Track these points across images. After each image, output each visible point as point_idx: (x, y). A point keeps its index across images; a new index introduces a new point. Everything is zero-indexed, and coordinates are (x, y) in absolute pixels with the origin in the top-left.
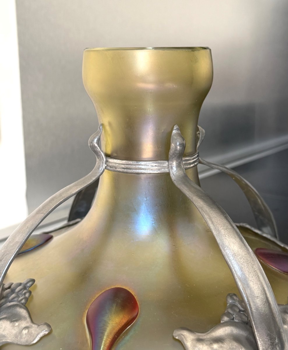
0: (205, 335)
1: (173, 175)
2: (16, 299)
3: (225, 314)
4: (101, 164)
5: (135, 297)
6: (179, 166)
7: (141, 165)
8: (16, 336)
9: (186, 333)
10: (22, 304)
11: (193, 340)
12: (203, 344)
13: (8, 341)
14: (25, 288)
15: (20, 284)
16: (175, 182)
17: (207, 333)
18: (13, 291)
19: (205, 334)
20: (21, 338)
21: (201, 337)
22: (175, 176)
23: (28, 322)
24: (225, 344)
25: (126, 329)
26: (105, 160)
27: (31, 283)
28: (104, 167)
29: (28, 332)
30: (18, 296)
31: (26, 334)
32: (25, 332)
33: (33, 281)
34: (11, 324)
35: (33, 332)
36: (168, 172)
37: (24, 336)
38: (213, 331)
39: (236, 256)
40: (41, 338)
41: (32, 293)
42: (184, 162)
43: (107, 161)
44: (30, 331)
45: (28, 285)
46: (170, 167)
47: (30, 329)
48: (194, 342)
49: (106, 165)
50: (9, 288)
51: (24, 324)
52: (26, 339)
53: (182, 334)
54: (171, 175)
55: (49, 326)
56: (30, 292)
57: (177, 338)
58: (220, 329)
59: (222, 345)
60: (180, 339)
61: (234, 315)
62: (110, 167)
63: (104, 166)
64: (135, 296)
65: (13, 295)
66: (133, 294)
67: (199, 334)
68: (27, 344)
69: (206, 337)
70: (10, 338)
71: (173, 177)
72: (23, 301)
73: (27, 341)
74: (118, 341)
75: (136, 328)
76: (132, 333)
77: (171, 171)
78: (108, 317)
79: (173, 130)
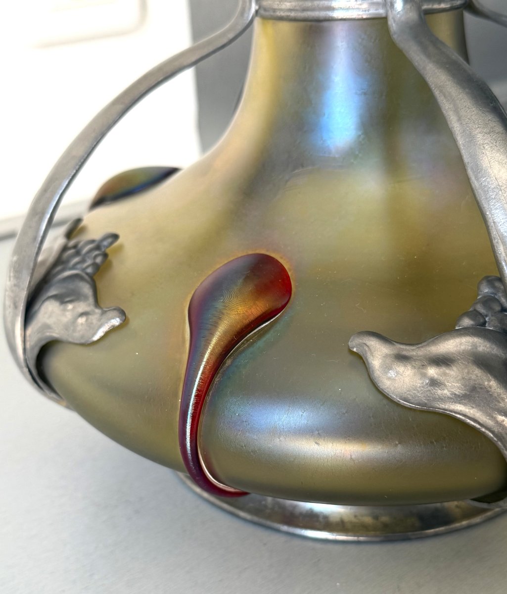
0: (413, 350)
1: (394, 21)
2: (79, 266)
3: (467, 314)
4: (248, 4)
5: (290, 274)
8: (66, 327)
9: (374, 343)
10: (87, 274)
11: (386, 356)
12: (405, 366)
14: (98, 248)
15: (93, 241)
16: (395, 37)
17: (420, 345)
18: (78, 253)
19: (414, 348)
20: (74, 331)
21: (404, 353)
22: (397, 24)
23: (89, 305)
24: (455, 368)
25: (259, 328)
27: (110, 240)
28: (253, 10)
29: (87, 320)
30: (83, 261)
31: (82, 324)
32: (82, 320)
33: (115, 237)
34: (62, 307)
35: (95, 321)
36: (384, 15)
37: (79, 328)
38: (433, 343)
39: (500, 192)
40: (107, 334)
41: (110, 257)
44: (89, 320)
45: (105, 243)
46: (388, 5)
47: (90, 317)
48: (388, 361)
49: (257, 7)
50: (75, 247)
51: (82, 307)
52: (81, 333)
53: (365, 344)
54: (391, 22)
55: (122, 313)
56: (105, 255)
57: (355, 350)
58: (447, 340)
59: (447, 371)
60: (361, 354)
61: (486, 316)
62: (265, 10)
63: (254, 8)
64: (290, 270)
65: (76, 259)
66: (286, 267)
67: (403, 347)
68: (83, 341)
69: (415, 354)
70: (57, 331)
71: (393, 26)
72: (89, 270)
73: (82, 337)
74: (239, 347)
75: (278, 327)
76: (269, 336)
77: (390, 12)
78: (223, 302)
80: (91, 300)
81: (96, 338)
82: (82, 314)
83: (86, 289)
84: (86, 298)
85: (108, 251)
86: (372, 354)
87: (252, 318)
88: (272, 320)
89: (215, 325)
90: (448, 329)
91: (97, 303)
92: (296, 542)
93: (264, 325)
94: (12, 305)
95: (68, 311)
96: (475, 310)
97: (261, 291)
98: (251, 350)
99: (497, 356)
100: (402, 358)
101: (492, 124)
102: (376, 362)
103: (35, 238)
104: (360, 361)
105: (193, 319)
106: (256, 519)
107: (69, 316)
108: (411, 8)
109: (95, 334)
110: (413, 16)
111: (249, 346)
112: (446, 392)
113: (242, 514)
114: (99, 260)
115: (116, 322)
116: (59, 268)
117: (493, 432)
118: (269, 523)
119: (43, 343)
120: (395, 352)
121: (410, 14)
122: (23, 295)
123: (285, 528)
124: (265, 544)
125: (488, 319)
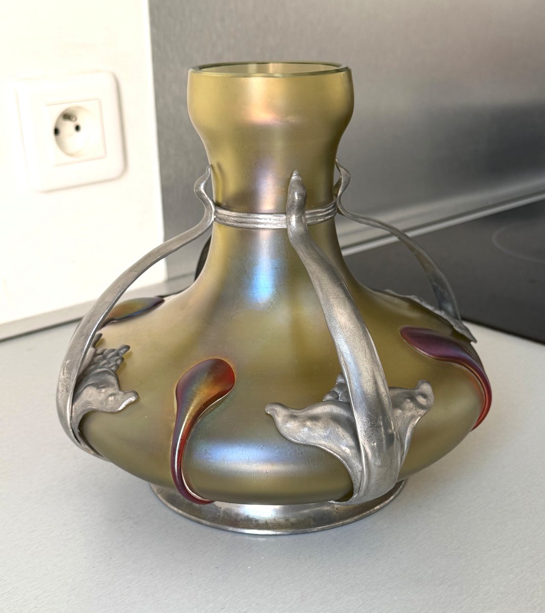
1: (291, 231)
2: (106, 366)
3: (329, 392)
4: (210, 214)
5: (233, 370)
6: (299, 221)
7: (253, 218)
8: (101, 403)
9: (278, 409)
10: (112, 371)
11: (285, 416)
12: (295, 421)
13: (94, 407)
14: (117, 354)
15: (114, 350)
16: (291, 241)
17: (303, 410)
18: (104, 358)
19: (300, 411)
20: (107, 404)
21: (295, 414)
22: (292, 233)
23: (115, 389)
24: (320, 422)
25: (217, 401)
26: (214, 210)
27: (124, 350)
28: (213, 219)
29: (114, 398)
30: (109, 363)
31: (111, 400)
32: (111, 398)
33: (128, 347)
34: (98, 391)
35: (119, 399)
36: (286, 227)
37: (110, 403)
38: (310, 409)
40: (127, 406)
41: (125, 360)
42: (307, 216)
43: (216, 212)
44: (116, 399)
45: (122, 351)
46: (288, 222)
47: (117, 396)
48: (286, 418)
49: (215, 217)
50: (102, 353)
51: (111, 391)
52: (111, 406)
53: (274, 409)
54: (289, 232)
55: (136, 394)
56: (123, 359)
57: (268, 413)
58: (318, 407)
59: (317, 423)
60: (271, 414)
62: (220, 219)
63: (213, 217)
64: (233, 368)
65: (104, 362)
67: (294, 411)
68: (112, 411)
69: (300, 414)
70: (95, 405)
71: (291, 235)
72: (113, 368)
73: (112, 408)
74: (205, 412)
75: (227, 400)
76: (222, 406)
77: (289, 227)
78: (196, 387)
79: (291, 176)
80: (116, 386)
81: (120, 409)
82: (111, 395)
83: (112, 379)
84: (113, 385)
85: (123, 356)
86: (277, 415)
87: (212, 396)
89: (192, 400)
90: (319, 401)
91: (120, 388)
92: (238, 537)
93: (219, 400)
94: (65, 390)
95: (102, 393)
96: (333, 391)
97: (217, 380)
98: (212, 413)
99: (343, 415)
100: (293, 417)
101: (338, 293)
102: (279, 419)
103: (82, 350)
104: (271, 419)
105: (179, 396)
106: (213, 524)
107: (103, 396)
109: (119, 407)
110: (301, 229)
111: (210, 412)
112: (316, 434)
113: (204, 521)
114: (119, 362)
115: (133, 399)
116: (93, 367)
117: (340, 456)
118: (221, 526)
119: (86, 412)
120: (290, 413)
121: (300, 228)
122: (73, 384)
123: (231, 529)
124: (219, 539)
125: (340, 395)
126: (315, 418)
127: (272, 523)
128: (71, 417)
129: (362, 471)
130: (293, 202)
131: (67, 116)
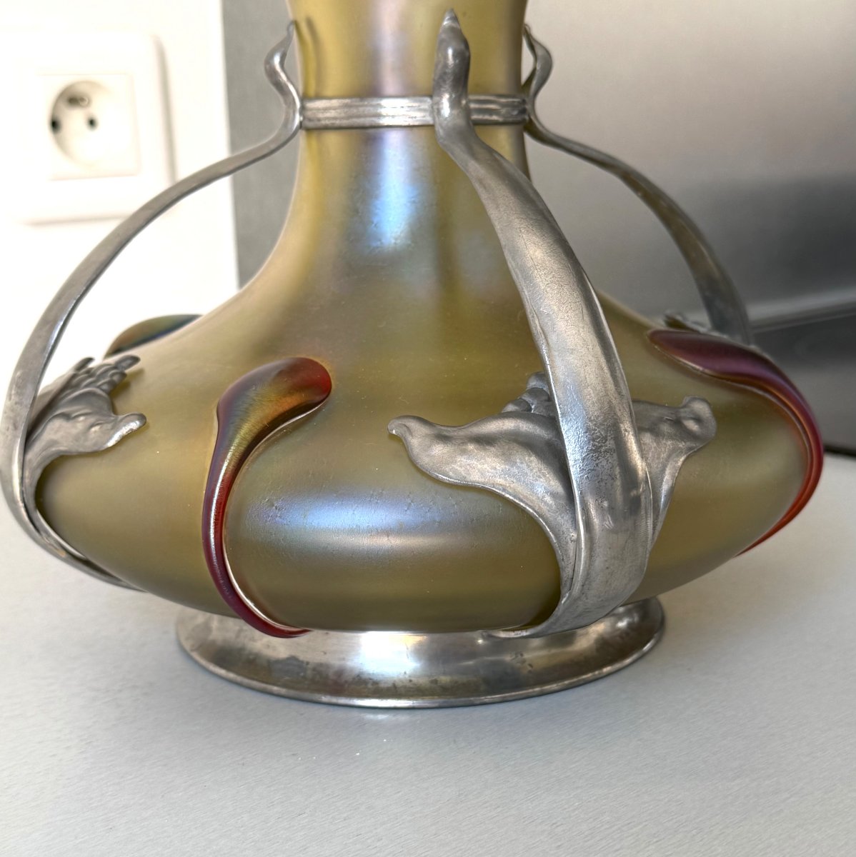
1: (442, 127)
2: (93, 385)
3: (512, 401)
4: (292, 115)
5: (330, 374)
6: (456, 104)
8: (77, 438)
9: (413, 425)
11: (427, 435)
12: (445, 444)
13: (62, 448)
14: (114, 369)
15: (108, 365)
17: (462, 427)
18: (90, 376)
19: (455, 429)
20: (86, 440)
21: (445, 433)
22: (444, 130)
23: (104, 415)
24: (495, 446)
25: (294, 419)
26: (298, 104)
27: (129, 362)
28: (298, 122)
29: (101, 428)
30: (98, 380)
31: (95, 432)
32: (95, 430)
33: (135, 359)
34: (68, 423)
35: (110, 428)
36: (431, 122)
37: (92, 437)
38: (476, 425)
39: (536, 271)
40: (124, 439)
41: (128, 378)
43: (303, 108)
44: (104, 428)
45: (124, 364)
46: (436, 111)
47: (104, 424)
48: (427, 441)
49: (302, 118)
50: (87, 372)
51: (95, 418)
52: (94, 441)
53: (404, 425)
54: (438, 128)
55: (142, 418)
56: (123, 375)
57: (394, 432)
58: (490, 422)
59: (487, 448)
60: (400, 435)
61: (532, 404)
62: (310, 120)
63: (298, 119)
64: (331, 372)
65: (89, 381)
66: (328, 368)
67: (444, 428)
68: (94, 450)
69: (456, 434)
70: (65, 444)
71: (441, 132)
72: (105, 387)
73: (95, 444)
74: (272, 436)
76: (305, 427)
77: (437, 119)
78: (255, 390)
79: (443, 19)
81: (111, 444)
82: (96, 424)
84: (100, 409)
85: (127, 371)
86: (411, 434)
88: (308, 413)
89: (246, 412)
92: (340, 713)
93: (300, 417)
94: (11, 427)
95: (79, 422)
96: (521, 399)
98: (284, 439)
99: (540, 436)
100: (443, 438)
102: (415, 442)
103: (45, 348)
104: (400, 442)
105: (221, 415)
106: (292, 693)
107: (79, 427)
108: (458, 114)
109: (108, 440)
110: (461, 122)
111: (282, 437)
112: (486, 466)
113: (275, 689)
114: (116, 378)
115: (134, 425)
116: (68, 391)
117: (533, 508)
118: (307, 695)
119: (48, 462)
120: (436, 432)
122: (24, 415)
123: (325, 699)
125: (533, 407)
126: (485, 441)
127: (405, 687)
128: (22, 479)
129: (578, 541)
130: (446, 65)
131: (73, 99)
